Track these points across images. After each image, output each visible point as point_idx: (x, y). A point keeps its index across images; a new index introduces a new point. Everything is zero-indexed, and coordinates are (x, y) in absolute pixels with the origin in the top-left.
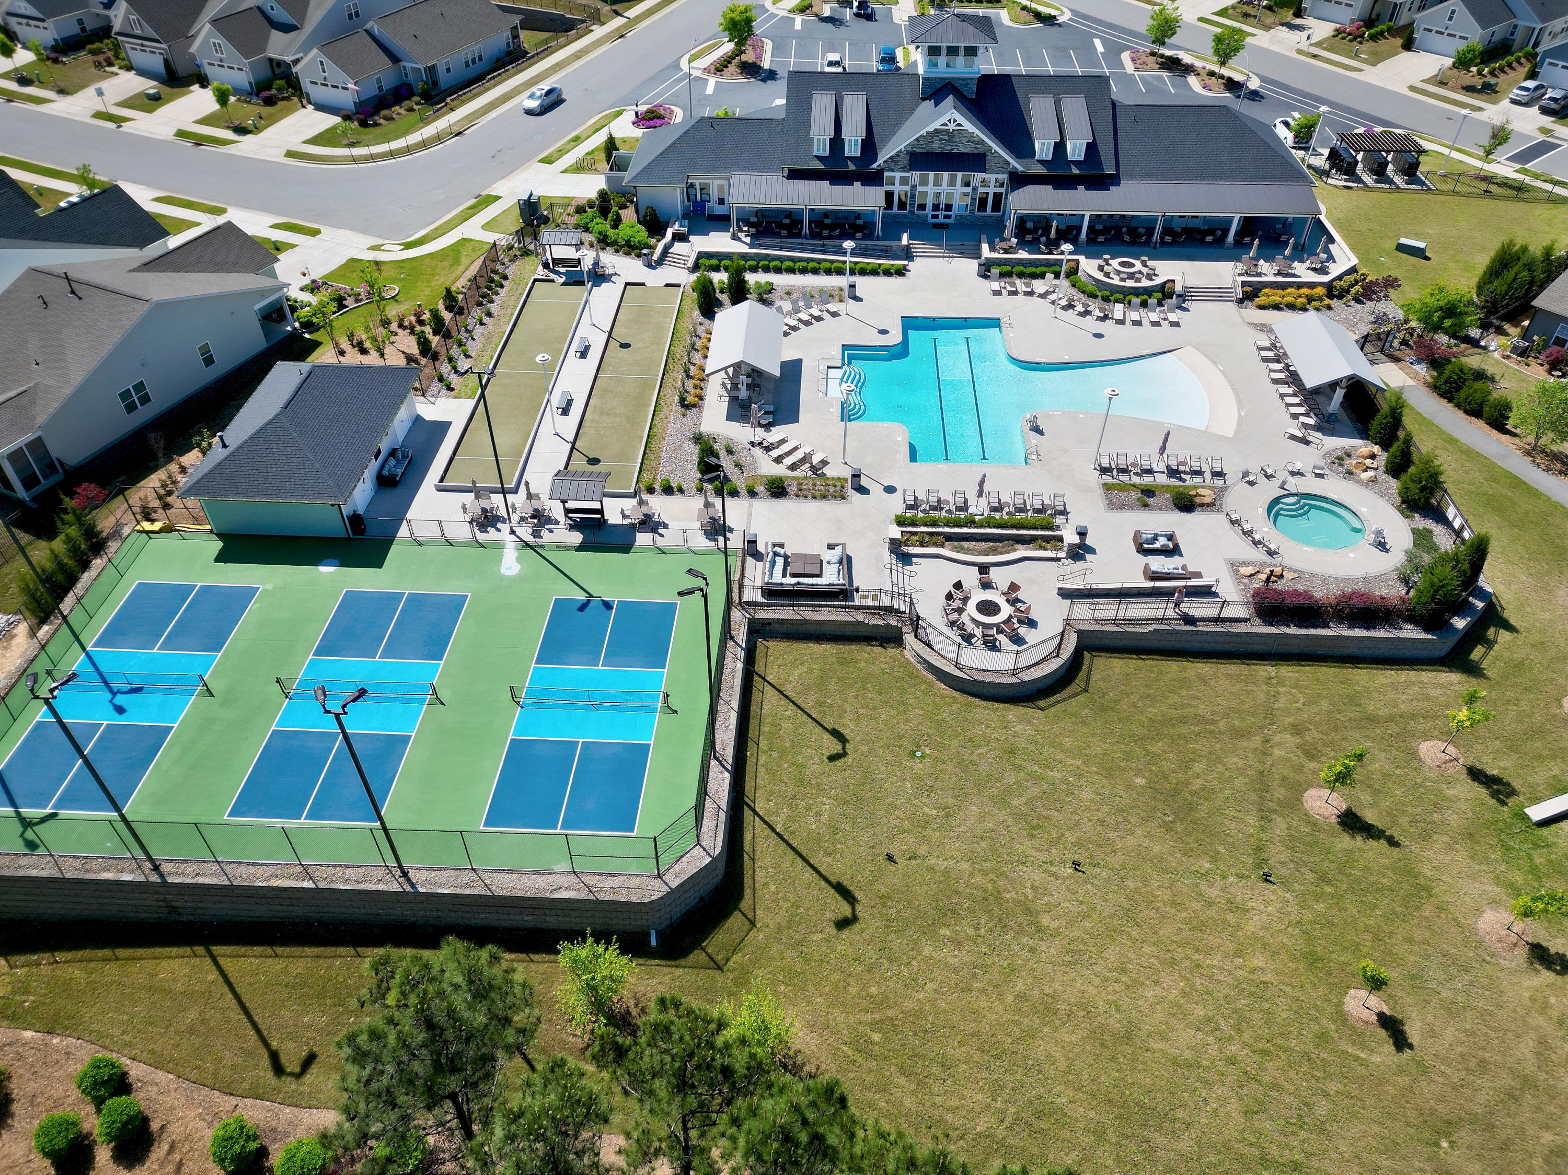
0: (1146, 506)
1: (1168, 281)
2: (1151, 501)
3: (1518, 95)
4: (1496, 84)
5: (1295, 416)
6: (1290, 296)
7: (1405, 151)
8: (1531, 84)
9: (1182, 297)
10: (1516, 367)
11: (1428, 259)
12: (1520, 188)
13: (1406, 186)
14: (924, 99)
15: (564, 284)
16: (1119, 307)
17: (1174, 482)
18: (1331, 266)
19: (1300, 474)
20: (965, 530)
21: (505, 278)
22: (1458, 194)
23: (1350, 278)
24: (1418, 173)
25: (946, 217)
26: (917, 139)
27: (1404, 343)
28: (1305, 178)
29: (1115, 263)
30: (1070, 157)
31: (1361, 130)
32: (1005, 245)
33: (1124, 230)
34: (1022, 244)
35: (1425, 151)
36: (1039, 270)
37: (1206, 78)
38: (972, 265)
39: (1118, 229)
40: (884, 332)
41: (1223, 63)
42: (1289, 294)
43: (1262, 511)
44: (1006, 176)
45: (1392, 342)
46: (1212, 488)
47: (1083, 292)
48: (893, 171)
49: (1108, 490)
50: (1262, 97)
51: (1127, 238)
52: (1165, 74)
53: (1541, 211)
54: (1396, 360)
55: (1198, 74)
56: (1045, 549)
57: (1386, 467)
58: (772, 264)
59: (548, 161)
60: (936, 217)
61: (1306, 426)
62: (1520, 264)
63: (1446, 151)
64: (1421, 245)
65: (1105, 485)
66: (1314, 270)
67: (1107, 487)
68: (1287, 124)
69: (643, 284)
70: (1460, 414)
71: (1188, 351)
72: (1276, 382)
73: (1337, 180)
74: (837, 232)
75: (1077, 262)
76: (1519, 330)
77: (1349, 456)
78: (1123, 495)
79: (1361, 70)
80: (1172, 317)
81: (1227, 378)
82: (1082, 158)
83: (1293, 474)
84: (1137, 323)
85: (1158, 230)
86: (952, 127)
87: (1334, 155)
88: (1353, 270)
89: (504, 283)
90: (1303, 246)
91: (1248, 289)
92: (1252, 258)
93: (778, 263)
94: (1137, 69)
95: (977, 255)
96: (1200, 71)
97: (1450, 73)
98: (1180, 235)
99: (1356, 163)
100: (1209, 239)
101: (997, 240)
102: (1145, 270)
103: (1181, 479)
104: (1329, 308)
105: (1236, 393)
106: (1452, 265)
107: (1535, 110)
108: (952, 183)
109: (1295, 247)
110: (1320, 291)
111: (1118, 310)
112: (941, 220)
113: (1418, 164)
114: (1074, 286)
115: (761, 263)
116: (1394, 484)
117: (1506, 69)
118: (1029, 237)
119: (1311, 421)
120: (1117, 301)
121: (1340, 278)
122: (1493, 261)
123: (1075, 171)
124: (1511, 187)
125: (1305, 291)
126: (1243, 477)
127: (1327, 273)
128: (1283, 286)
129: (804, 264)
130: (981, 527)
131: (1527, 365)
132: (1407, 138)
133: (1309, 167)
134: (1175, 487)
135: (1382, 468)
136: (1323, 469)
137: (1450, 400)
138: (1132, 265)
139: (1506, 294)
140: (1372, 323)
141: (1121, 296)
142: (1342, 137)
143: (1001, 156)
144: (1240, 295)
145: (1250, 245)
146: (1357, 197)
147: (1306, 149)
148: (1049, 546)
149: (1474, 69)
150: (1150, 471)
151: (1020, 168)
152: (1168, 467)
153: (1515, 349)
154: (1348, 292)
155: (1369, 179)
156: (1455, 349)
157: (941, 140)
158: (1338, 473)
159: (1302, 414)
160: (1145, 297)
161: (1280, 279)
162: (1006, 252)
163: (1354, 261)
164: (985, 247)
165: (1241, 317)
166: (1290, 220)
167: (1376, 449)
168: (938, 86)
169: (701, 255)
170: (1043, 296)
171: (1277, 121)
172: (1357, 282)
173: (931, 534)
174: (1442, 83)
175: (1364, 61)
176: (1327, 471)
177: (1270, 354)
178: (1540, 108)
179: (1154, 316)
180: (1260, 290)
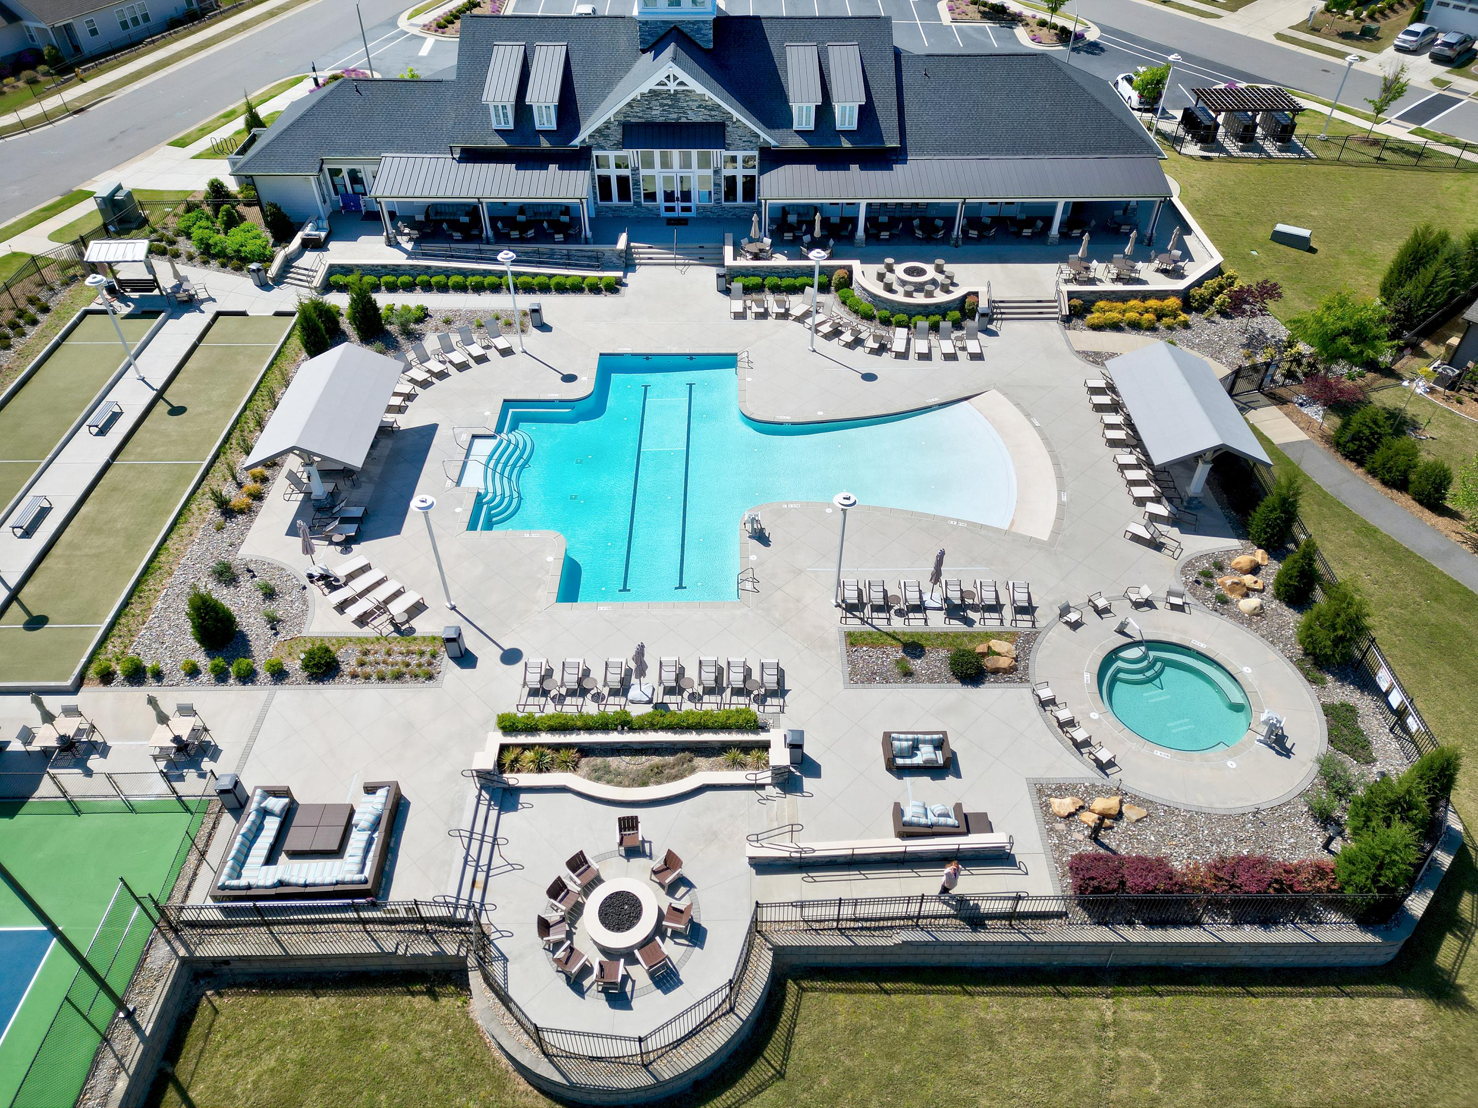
0: (908, 674)
1: (969, 294)
2: (916, 664)
3: (1404, 41)
4: (1378, 29)
5: (1140, 502)
6: (1133, 310)
7: (1278, 110)
8: (1419, 27)
9: (988, 316)
10: (1444, 405)
11: (1312, 250)
12: (1419, 154)
13: (1279, 155)
14: (644, 51)
15: (129, 316)
16: (901, 333)
17: (956, 626)
18: (1187, 266)
19: (1148, 604)
20: (614, 737)
21: (45, 310)
22: (1345, 163)
23: (1212, 283)
24: (1294, 138)
25: (684, 209)
26: (629, 105)
27: (1290, 375)
28: (1149, 148)
29: (899, 269)
30: (839, 127)
31: (1222, 86)
32: (754, 248)
33: (916, 222)
34: (779, 244)
35: (1301, 110)
36: (799, 281)
37: (1036, 28)
38: (708, 275)
39: (908, 221)
40: (569, 378)
41: (1054, 10)
42: (1132, 309)
43: (1089, 678)
44: (756, 153)
45: (1273, 375)
46: (1012, 637)
47: (856, 312)
48: (603, 148)
49: (852, 645)
50: (1102, 50)
51: (919, 234)
52: (988, 25)
53: (1450, 182)
54: (1279, 401)
55: (1027, 24)
56: (743, 765)
57: (1277, 589)
58: (434, 280)
59: (181, 143)
60: (672, 209)
61: (1154, 518)
62: (1441, 258)
63: (1326, 110)
64: (1305, 232)
65: (849, 635)
66: (1165, 272)
67: (853, 640)
68: (1129, 80)
69: (243, 314)
70: (1376, 485)
71: (993, 397)
72: (1113, 443)
73: (1193, 149)
74: (531, 233)
75: (850, 270)
76: (1442, 350)
77: (1220, 567)
78: (876, 653)
79: (1219, 17)
80: (973, 346)
81: (1045, 439)
82: (854, 127)
83: (1137, 605)
84: (925, 357)
85: (959, 221)
86: (672, 86)
87: (1189, 120)
88: (1217, 271)
89: (40, 317)
90: (1150, 239)
91: (1076, 302)
92: (1081, 259)
93: (441, 278)
94: (954, 20)
95: (719, 262)
96: (1029, 20)
97: (1322, 18)
98: (988, 227)
99: (1217, 126)
100: (1027, 232)
101: (744, 241)
102: (940, 278)
103: (969, 622)
104: (1186, 326)
105: (1056, 464)
106: (1344, 258)
107: (1425, 58)
108: (686, 164)
109: (1139, 241)
110: (1173, 302)
111: (899, 337)
112: (678, 214)
113: (1294, 126)
114: (844, 303)
115: (419, 279)
116: (1292, 618)
117: (1387, 12)
118: (788, 236)
119: (1162, 510)
120: (900, 325)
121: (1199, 283)
122: (1403, 254)
123: (846, 144)
124: (1408, 153)
125: (1152, 303)
126: (1061, 616)
127: (1182, 277)
128: (1123, 297)
129: (477, 279)
130: (641, 729)
131: (1460, 402)
132: (1278, 93)
133: (1159, 132)
134: (957, 635)
135: (1270, 589)
136: (1181, 596)
137: (1360, 464)
138: (922, 272)
139: (1423, 300)
140: (1243, 346)
141: (904, 317)
142: (1199, 94)
143: (746, 127)
144: (1066, 311)
145: (1079, 240)
146: (1218, 169)
147: (1154, 111)
148: (749, 759)
149: (1350, 13)
150: (920, 608)
151: (773, 143)
152: (947, 600)
153: (1441, 380)
154: (1211, 301)
155: (1232, 147)
156: (1359, 381)
157: (662, 105)
158: (1205, 601)
159: (1151, 499)
160: (938, 317)
161: (1120, 287)
162: (756, 257)
163: (1218, 259)
164: (729, 250)
165: (1068, 342)
166: (1133, 204)
167: (1260, 555)
168: (662, 32)
169: (333, 270)
170: (800, 319)
171: (1119, 78)
172: (1222, 287)
173: (557, 748)
174: (1314, 30)
175: (1222, 6)
176: (1189, 599)
177: (1105, 400)
178: (1430, 57)
179: (947, 346)
180: (1093, 303)
